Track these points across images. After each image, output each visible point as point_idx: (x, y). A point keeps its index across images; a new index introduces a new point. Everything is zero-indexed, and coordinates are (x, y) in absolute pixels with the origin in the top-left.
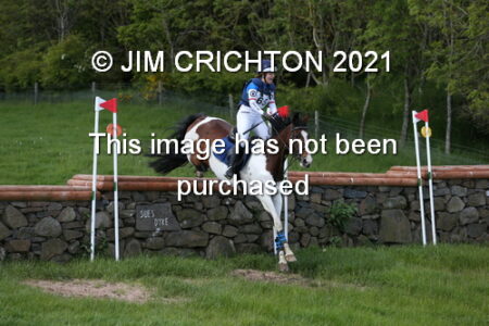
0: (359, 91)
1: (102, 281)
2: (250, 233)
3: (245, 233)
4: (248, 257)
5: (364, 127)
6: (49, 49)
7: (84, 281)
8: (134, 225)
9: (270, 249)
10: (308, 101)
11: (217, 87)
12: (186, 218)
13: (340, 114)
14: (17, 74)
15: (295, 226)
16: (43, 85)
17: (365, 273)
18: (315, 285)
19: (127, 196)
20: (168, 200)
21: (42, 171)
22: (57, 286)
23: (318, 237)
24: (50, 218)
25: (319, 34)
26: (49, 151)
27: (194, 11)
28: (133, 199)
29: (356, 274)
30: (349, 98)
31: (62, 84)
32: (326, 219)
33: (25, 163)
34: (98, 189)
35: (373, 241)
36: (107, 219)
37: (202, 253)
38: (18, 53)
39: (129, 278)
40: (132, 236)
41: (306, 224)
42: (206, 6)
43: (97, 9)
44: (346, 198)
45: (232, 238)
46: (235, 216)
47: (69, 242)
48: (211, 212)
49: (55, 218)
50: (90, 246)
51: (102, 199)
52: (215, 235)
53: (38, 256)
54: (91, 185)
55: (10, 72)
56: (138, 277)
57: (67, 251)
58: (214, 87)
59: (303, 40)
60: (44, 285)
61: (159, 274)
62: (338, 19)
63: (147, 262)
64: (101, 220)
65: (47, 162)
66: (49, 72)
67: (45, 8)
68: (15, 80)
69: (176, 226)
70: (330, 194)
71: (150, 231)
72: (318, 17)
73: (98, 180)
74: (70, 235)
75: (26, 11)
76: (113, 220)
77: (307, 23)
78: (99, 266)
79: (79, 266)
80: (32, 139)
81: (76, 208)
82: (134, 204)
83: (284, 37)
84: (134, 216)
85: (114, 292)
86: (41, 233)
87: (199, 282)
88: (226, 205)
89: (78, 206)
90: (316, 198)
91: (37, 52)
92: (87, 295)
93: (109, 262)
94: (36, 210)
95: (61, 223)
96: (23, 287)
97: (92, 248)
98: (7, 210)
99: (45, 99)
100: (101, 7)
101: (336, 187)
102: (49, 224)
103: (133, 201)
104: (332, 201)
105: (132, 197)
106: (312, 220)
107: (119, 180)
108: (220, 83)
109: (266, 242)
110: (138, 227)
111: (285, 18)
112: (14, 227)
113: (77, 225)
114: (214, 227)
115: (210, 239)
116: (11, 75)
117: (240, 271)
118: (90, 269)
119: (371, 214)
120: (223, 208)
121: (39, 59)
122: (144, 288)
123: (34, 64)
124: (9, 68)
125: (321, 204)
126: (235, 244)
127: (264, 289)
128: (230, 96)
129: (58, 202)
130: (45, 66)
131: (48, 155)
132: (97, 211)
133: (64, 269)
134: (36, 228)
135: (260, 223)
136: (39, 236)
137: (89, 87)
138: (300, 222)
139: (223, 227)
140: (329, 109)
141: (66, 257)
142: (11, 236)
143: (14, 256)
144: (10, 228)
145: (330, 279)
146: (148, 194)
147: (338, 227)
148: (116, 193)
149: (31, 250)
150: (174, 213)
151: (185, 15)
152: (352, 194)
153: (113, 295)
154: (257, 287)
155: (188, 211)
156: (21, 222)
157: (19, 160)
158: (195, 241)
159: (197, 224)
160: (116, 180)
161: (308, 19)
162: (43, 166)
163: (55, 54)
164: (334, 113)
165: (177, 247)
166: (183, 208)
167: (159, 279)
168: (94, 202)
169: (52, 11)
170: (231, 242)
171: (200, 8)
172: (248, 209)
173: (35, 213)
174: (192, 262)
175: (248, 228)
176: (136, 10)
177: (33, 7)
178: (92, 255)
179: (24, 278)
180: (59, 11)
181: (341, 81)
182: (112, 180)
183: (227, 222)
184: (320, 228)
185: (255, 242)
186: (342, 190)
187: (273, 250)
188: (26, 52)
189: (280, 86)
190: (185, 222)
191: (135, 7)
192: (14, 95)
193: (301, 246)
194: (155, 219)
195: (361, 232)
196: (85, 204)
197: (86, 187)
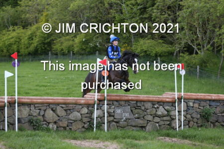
0: (218, 57)
1: (98, 141)
2: (166, 121)
3: (164, 121)
4: (165, 131)
5: (220, 73)
6: (78, 36)
7: (91, 140)
8: (113, 116)
9: (175, 128)
10: (194, 61)
11: (153, 54)
12: (137, 113)
13: (209, 67)
14: (63, 47)
15: (186, 118)
16: (75, 52)
17: (218, 140)
18: (195, 145)
19: (111, 103)
20: (129, 105)
21: (73, 91)
22: (78, 142)
23: (197, 123)
24: (76, 112)
25: (200, 31)
26: (77, 82)
27: (143, 20)
28: (113, 104)
29: (214, 140)
30: (213, 60)
31: (83, 52)
32: (201, 115)
33: (66, 87)
34: (98, 100)
35: (222, 125)
36: (102, 113)
37: (144, 129)
38: (64, 38)
39: (111, 140)
40: (113, 121)
41: (192, 117)
42: (148, 17)
43: (99, 18)
44: (210, 106)
45: (158, 123)
46: (159, 113)
47: (84, 123)
48: (148, 111)
49: (79, 112)
50: (93, 125)
51: (99, 104)
52: (150, 121)
53: (71, 129)
54: (95, 98)
55: (60, 46)
56: (115, 139)
57: (83, 127)
58: (151, 54)
59: (192, 33)
60: (73, 142)
61: (124, 138)
62: (209, 24)
63: (119, 132)
64: (99, 114)
65: (75, 87)
66: (77, 47)
67: (76, 18)
68: (62, 50)
69: (132, 117)
70: (203, 103)
71: (121, 119)
72: (199, 23)
73: (98, 96)
74: (85, 120)
75: (68, 19)
76: (104, 113)
77: (194, 26)
78: (98, 134)
79: (89, 134)
80: (69, 76)
81: (88, 108)
82: (113, 107)
83: (184, 32)
84: (114, 112)
85: (104, 146)
86: (72, 119)
87: (142, 142)
88: (155, 108)
89: (89, 107)
90: (196, 105)
91: (72, 37)
92: (92, 147)
93: (102, 132)
94: (70, 108)
95: (81, 114)
96: (64, 143)
97: (95, 126)
98: (57, 108)
99: (75, 59)
100: (101, 17)
101: (205, 100)
102: (76, 115)
103: (113, 105)
104: (203, 107)
105: (113, 103)
106: (194, 115)
107: (107, 96)
108: (154, 52)
109: (173, 125)
110: (115, 117)
111: (185, 23)
112: (60, 116)
113: (88, 115)
114: (150, 118)
115: (148, 123)
116: (61, 47)
117: (161, 137)
118: (94, 135)
119: (221, 113)
120: (154, 109)
121: (73, 40)
122: (117, 144)
123: (71, 43)
124: (59, 45)
125: (199, 108)
126: (159, 125)
127: (172, 146)
128: (159, 58)
129: (80, 105)
130: (75, 44)
131: (77, 84)
132: (97, 109)
133: (82, 135)
134: (70, 116)
135: (170, 116)
136: (71, 120)
137: (95, 54)
138: (189, 116)
139: (154, 117)
140: (204, 64)
141: (83, 129)
142: (59, 120)
143: (60, 129)
144: (59, 116)
145: (202, 142)
146: (120, 102)
147: (206, 119)
148: (106, 101)
149: (68, 126)
150: (132, 111)
151: (139, 21)
152: (213, 104)
153: (103, 147)
154: (168, 145)
155: (138, 110)
156: (63, 113)
157: (63, 86)
158: (141, 124)
159: (142, 116)
160: (106, 96)
161: (195, 24)
162: (74, 89)
163: (80, 38)
164: (206, 66)
165: (133, 126)
166: (136, 109)
167: (124, 140)
168: (96, 105)
169: (79, 19)
170: (157, 124)
171: (146, 18)
172: (165, 109)
173: (70, 110)
174: (139, 133)
175: (165, 118)
176: (117, 19)
177: (71, 17)
178: (95, 129)
179: (64, 138)
180: (82, 19)
181: (210, 52)
182: (104, 96)
183: (156, 116)
184: (198, 119)
185: (168, 125)
186: (208, 102)
187: (176, 128)
188: (68, 37)
189: (181, 54)
190: (136, 115)
191: (116, 17)
192: (62, 57)
193: (189, 127)
194: (123, 113)
195: (217, 121)
196: (92, 106)
197: (93, 99)
